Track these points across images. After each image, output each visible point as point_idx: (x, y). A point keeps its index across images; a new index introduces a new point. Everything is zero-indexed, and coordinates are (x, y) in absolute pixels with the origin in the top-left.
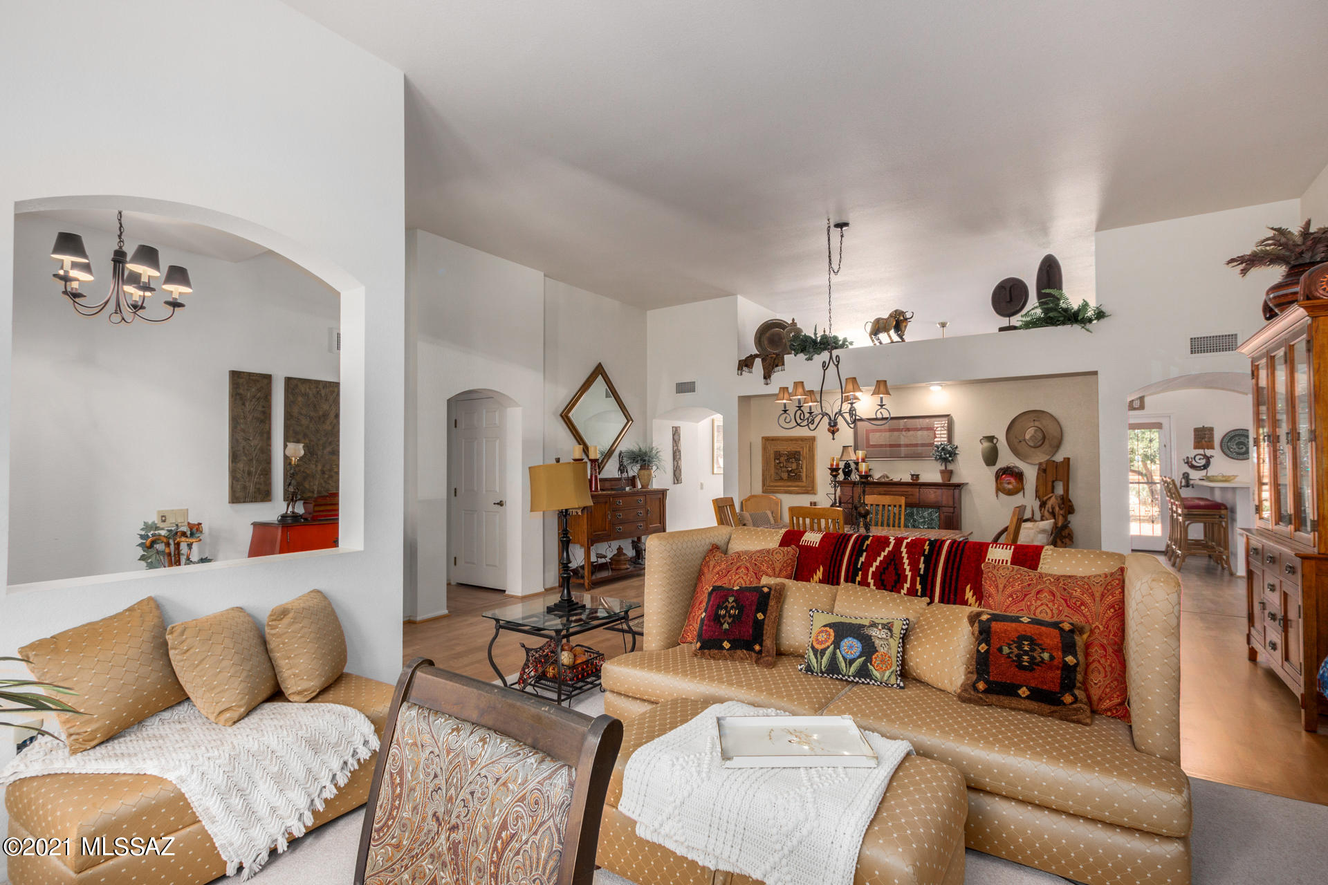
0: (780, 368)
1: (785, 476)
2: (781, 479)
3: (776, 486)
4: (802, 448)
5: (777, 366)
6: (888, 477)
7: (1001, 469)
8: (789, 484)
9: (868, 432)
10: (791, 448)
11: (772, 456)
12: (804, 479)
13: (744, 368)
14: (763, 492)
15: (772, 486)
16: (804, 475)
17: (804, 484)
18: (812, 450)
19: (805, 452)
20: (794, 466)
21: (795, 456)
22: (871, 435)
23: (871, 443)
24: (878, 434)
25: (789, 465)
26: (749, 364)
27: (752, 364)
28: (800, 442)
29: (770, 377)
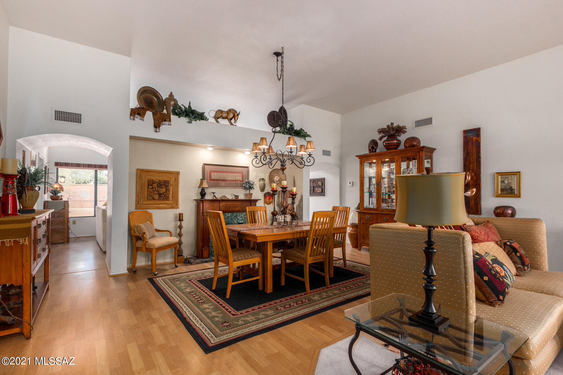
0: (167, 123)
1: (157, 197)
2: (153, 199)
3: (149, 204)
4: (170, 178)
5: (165, 121)
6: (226, 197)
7: (266, 193)
8: (160, 202)
9: (211, 172)
10: (163, 178)
11: (146, 183)
12: (171, 198)
13: (136, 116)
14: (136, 209)
15: (146, 204)
16: (171, 196)
17: (170, 202)
18: (177, 180)
19: (172, 181)
20: (164, 190)
21: (165, 184)
22: (212, 174)
23: (212, 178)
24: (216, 174)
25: (161, 189)
26: (141, 113)
27: (144, 114)
28: (169, 175)
29: (159, 127)
